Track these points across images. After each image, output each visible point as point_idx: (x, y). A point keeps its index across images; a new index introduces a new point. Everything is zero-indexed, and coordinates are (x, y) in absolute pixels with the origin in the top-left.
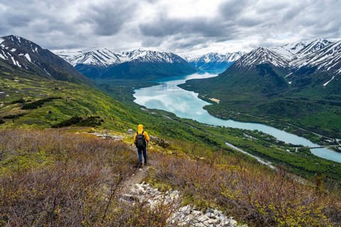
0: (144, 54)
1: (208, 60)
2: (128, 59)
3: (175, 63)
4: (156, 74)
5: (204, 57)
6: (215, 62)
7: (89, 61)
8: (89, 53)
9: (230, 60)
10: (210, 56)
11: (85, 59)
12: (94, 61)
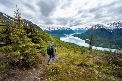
0: (61, 28)
1: (78, 30)
2: (57, 29)
3: (69, 30)
4: (65, 33)
5: (77, 29)
6: (80, 30)
7: (47, 30)
8: (47, 28)
9: (84, 30)
10: (78, 29)
11: (46, 29)
12: (48, 30)
